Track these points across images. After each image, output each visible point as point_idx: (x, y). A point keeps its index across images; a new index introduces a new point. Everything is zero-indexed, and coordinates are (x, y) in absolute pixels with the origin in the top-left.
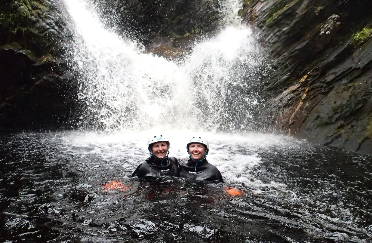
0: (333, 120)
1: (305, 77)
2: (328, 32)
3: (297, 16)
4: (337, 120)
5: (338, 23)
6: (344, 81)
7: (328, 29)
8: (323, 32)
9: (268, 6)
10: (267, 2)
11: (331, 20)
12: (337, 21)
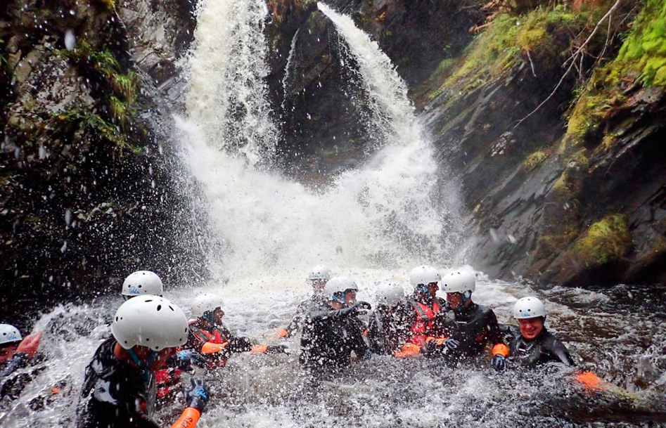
0: (499, 260)
1: (478, 206)
2: (501, 152)
3: (466, 134)
4: (502, 259)
5: (512, 141)
6: (513, 214)
7: (501, 149)
8: (495, 153)
9: (433, 118)
10: (432, 114)
11: (503, 138)
12: (511, 139)
